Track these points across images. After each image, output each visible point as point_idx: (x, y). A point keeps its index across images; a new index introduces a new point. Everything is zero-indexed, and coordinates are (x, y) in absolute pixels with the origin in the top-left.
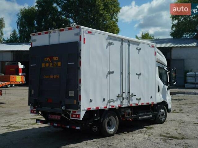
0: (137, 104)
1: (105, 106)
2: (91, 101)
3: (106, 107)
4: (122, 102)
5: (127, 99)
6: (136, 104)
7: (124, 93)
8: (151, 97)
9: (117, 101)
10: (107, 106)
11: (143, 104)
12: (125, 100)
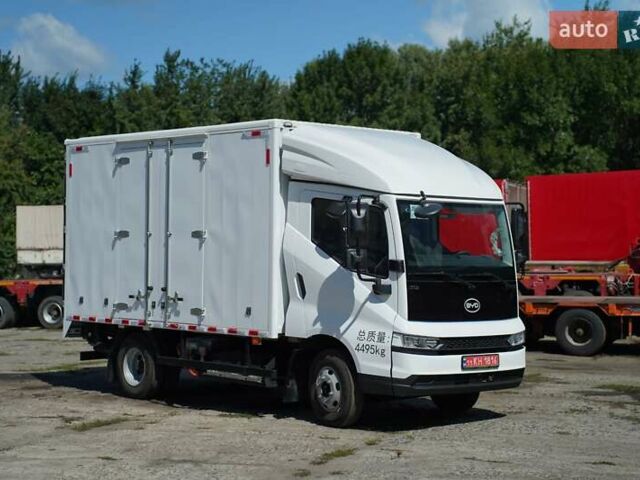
0: (194, 328)
1: (109, 317)
2: (81, 300)
3: (110, 321)
4: (147, 314)
5: (163, 307)
6: (190, 327)
7: (151, 289)
8: (249, 312)
9: (136, 309)
10: (112, 318)
11: (214, 329)
12: (158, 308)
